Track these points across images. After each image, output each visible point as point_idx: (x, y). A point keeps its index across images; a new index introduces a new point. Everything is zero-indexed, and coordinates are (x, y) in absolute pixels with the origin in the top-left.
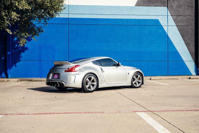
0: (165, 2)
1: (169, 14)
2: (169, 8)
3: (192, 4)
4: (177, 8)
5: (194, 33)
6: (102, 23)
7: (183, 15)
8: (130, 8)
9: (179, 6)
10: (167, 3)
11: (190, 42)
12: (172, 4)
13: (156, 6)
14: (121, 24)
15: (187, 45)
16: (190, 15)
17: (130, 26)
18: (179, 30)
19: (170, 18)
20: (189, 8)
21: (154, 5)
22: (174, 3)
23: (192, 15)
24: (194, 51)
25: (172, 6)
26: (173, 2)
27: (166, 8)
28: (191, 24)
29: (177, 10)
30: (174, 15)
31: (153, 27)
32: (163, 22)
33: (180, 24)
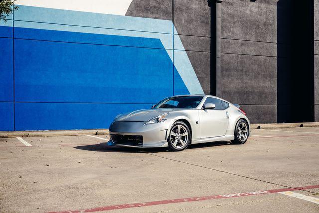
0: (170, 14)
1: (176, 32)
2: (176, 23)
3: (207, 19)
4: (186, 24)
5: (209, 63)
6: (72, 40)
7: (194, 35)
8: (118, 18)
9: (190, 22)
10: (172, 15)
11: (204, 75)
12: (180, 16)
13: (156, 18)
14: (103, 43)
15: (201, 80)
16: (205, 35)
17: (118, 47)
18: (190, 57)
19: (177, 38)
20: (204, 25)
21: (154, 16)
22: (183, 15)
23: (207, 36)
24: (210, 89)
25: (179, 20)
26: (182, 13)
27: (172, 22)
28: (205, 50)
29: (186, 26)
30: (182, 33)
31: (152, 50)
32: (167, 44)
33: (191, 48)
